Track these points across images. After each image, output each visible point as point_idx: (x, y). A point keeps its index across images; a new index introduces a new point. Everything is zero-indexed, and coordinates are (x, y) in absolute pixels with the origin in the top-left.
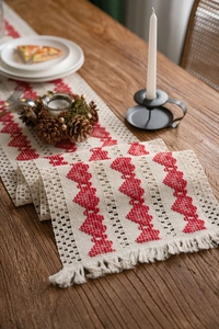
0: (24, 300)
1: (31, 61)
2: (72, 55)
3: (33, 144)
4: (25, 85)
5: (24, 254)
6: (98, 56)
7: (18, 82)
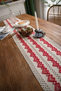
0: (21, 67)
1: (21, 24)
2: (28, 22)
3: (22, 37)
4: (20, 28)
5: (21, 57)
6: (32, 22)
7: (19, 28)
